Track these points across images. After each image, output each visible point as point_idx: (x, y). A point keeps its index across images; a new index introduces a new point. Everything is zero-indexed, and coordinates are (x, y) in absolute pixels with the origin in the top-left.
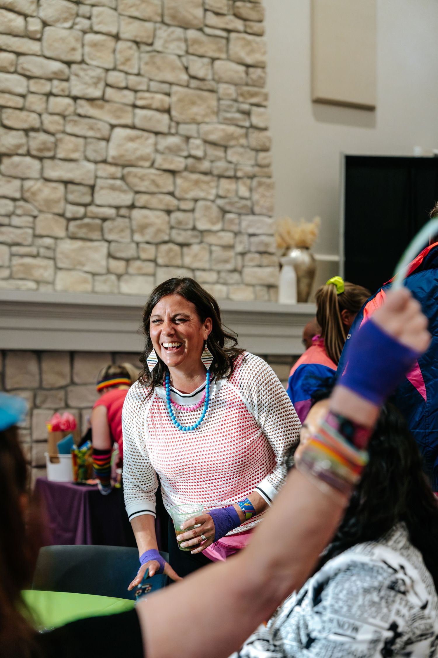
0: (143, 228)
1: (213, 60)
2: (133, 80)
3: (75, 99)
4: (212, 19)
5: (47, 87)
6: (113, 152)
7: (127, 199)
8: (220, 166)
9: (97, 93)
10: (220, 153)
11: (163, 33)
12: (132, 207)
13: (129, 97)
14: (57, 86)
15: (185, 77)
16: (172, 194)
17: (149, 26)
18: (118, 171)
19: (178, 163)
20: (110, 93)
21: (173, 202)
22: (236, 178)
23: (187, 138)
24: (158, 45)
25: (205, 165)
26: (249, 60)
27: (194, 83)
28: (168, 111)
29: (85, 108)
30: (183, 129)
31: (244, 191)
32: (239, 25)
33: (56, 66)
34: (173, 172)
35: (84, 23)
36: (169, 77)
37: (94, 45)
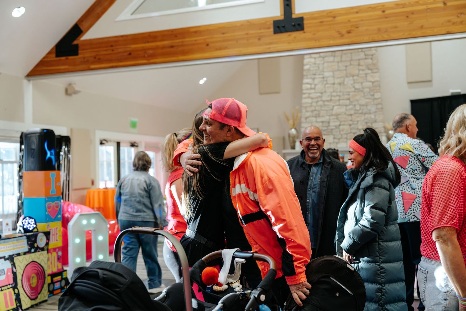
0: (343, 130)
1: (362, 83)
2: (339, 94)
3: (324, 101)
4: (361, 72)
5: (316, 100)
6: (334, 112)
7: (338, 124)
8: (365, 111)
9: (329, 99)
10: (365, 107)
11: (347, 79)
12: (340, 125)
13: (338, 98)
14: (319, 99)
15: (353, 89)
16: (351, 120)
17: (342, 79)
18: (335, 117)
19: (352, 112)
20: (333, 98)
21: (351, 123)
22: (370, 113)
23: (355, 105)
24: (346, 83)
25: (360, 111)
26: (373, 80)
27: (356, 90)
28: (349, 99)
29: (326, 103)
30: (354, 103)
31: (373, 116)
32: (370, 71)
33: (318, 95)
34: (351, 115)
35: (325, 82)
36: (349, 90)
37: (328, 87)
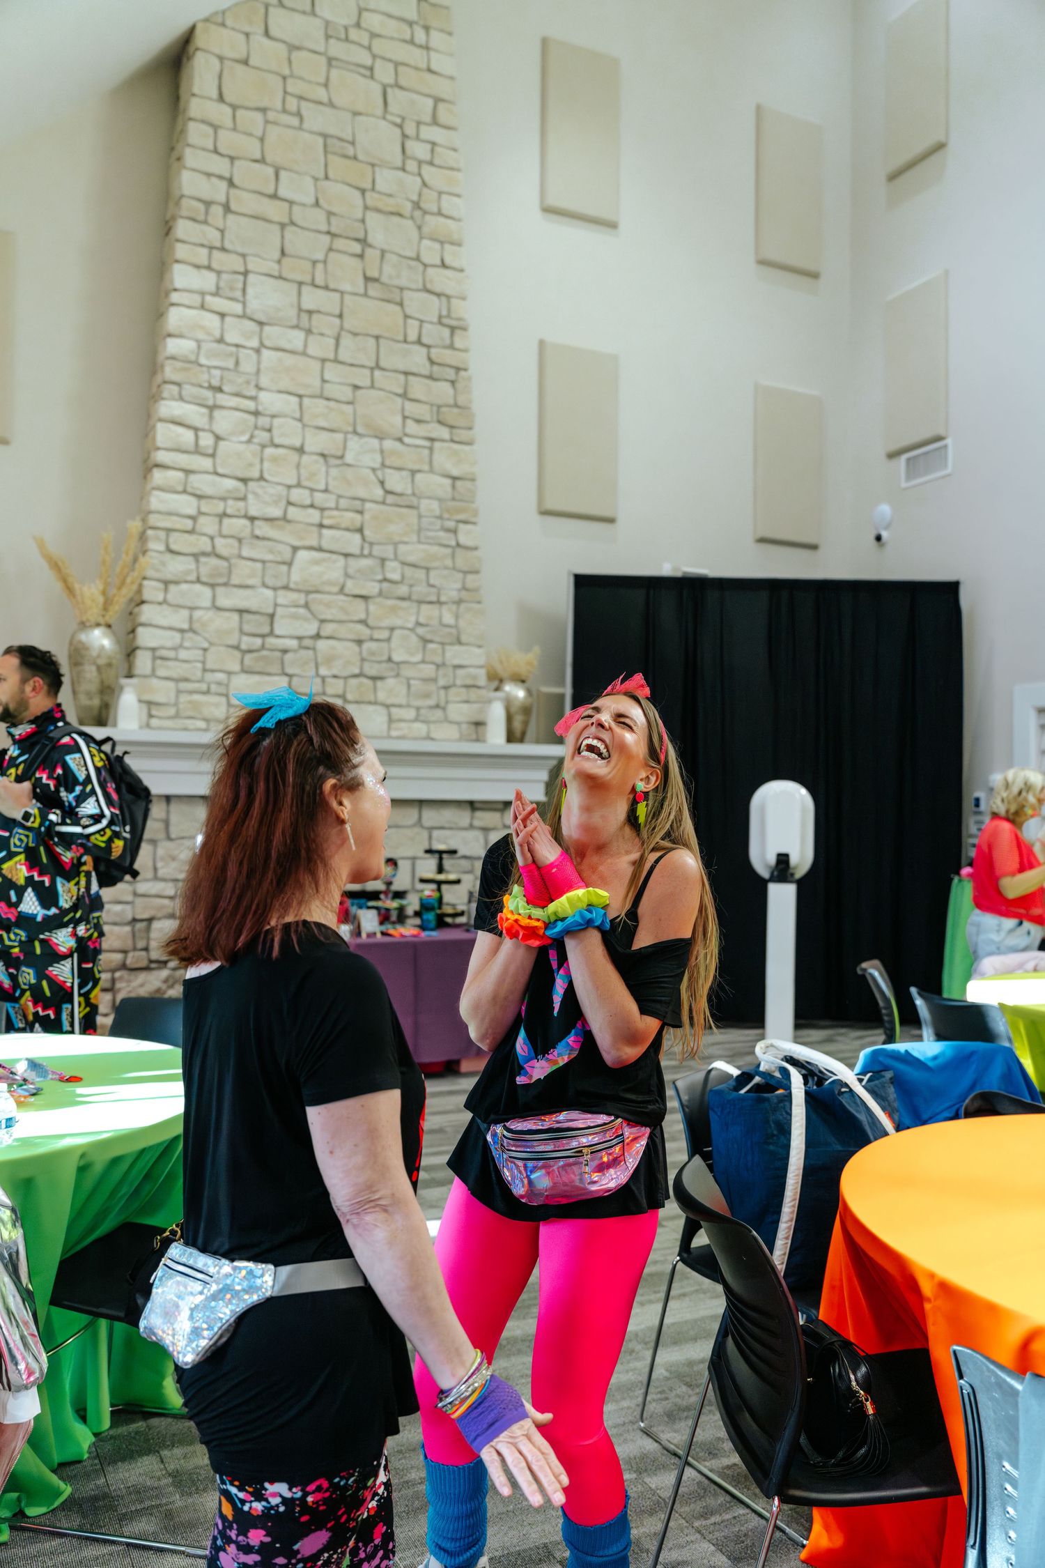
0: (330, 660)
1: (413, 472)
2: (319, 498)
3: (252, 519)
4: (411, 427)
5: (220, 507)
6: (296, 576)
7: (312, 628)
8: (421, 590)
9: (276, 512)
10: (421, 574)
11: (354, 443)
12: (318, 636)
13: (314, 516)
14: (232, 507)
15: (379, 492)
16: (364, 622)
17: (339, 437)
18: (301, 598)
19: (372, 588)
20: (292, 511)
21: (364, 632)
22: (439, 603)
23: (383, 561)
24: (349, 458)
25: (403, 590)
26: (455, 472)
27: (390, 499)
28: (360, 530)
29: (262, 529)
30: (377, 550)
31: (448, 618)
32: (444, 433)
33: (230, 484)
34: (365, 598)
35: (263, 436)
36: (362, 493)
37: (274, 460)
